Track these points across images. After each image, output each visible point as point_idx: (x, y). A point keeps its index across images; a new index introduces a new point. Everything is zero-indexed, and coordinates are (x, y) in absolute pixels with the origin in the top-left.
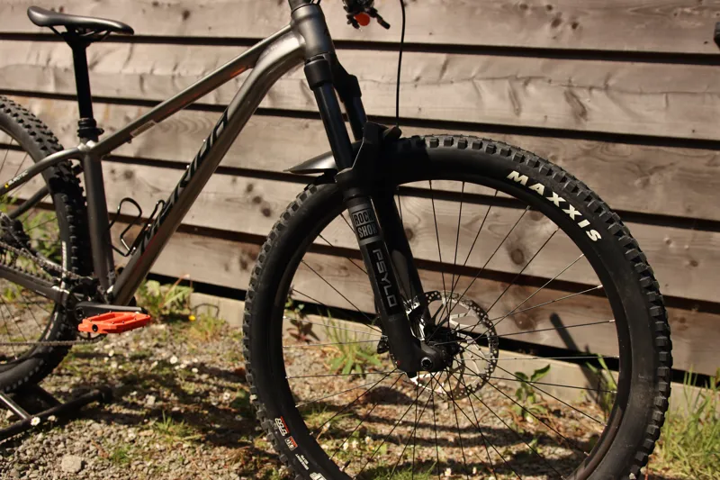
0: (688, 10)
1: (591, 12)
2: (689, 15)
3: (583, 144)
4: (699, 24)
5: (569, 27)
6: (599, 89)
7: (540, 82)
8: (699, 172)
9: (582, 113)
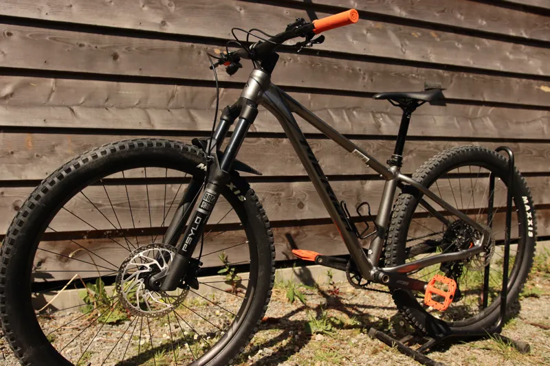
0: (414, 75)
1: (378, 74)
2: (414, 78)
3: (380, 142)
4: (418, 82)
5: (370, 81)
6: (385, 113)
7: (358, 109)
8: (425, 151)
9: (378, 126)
